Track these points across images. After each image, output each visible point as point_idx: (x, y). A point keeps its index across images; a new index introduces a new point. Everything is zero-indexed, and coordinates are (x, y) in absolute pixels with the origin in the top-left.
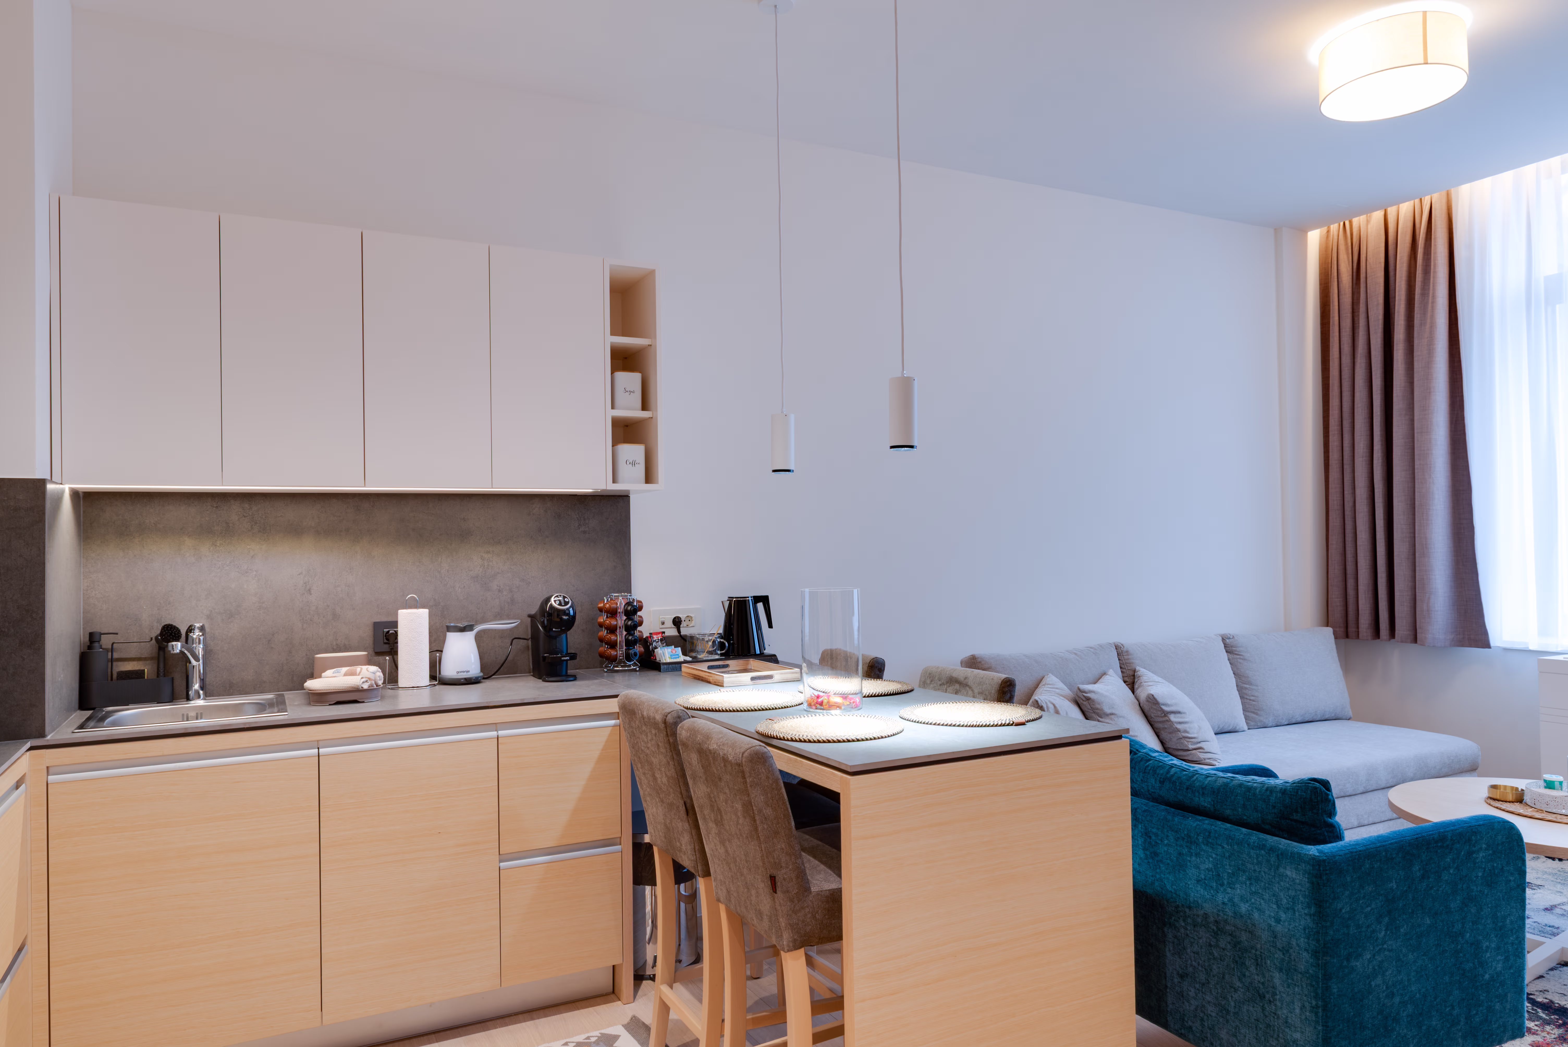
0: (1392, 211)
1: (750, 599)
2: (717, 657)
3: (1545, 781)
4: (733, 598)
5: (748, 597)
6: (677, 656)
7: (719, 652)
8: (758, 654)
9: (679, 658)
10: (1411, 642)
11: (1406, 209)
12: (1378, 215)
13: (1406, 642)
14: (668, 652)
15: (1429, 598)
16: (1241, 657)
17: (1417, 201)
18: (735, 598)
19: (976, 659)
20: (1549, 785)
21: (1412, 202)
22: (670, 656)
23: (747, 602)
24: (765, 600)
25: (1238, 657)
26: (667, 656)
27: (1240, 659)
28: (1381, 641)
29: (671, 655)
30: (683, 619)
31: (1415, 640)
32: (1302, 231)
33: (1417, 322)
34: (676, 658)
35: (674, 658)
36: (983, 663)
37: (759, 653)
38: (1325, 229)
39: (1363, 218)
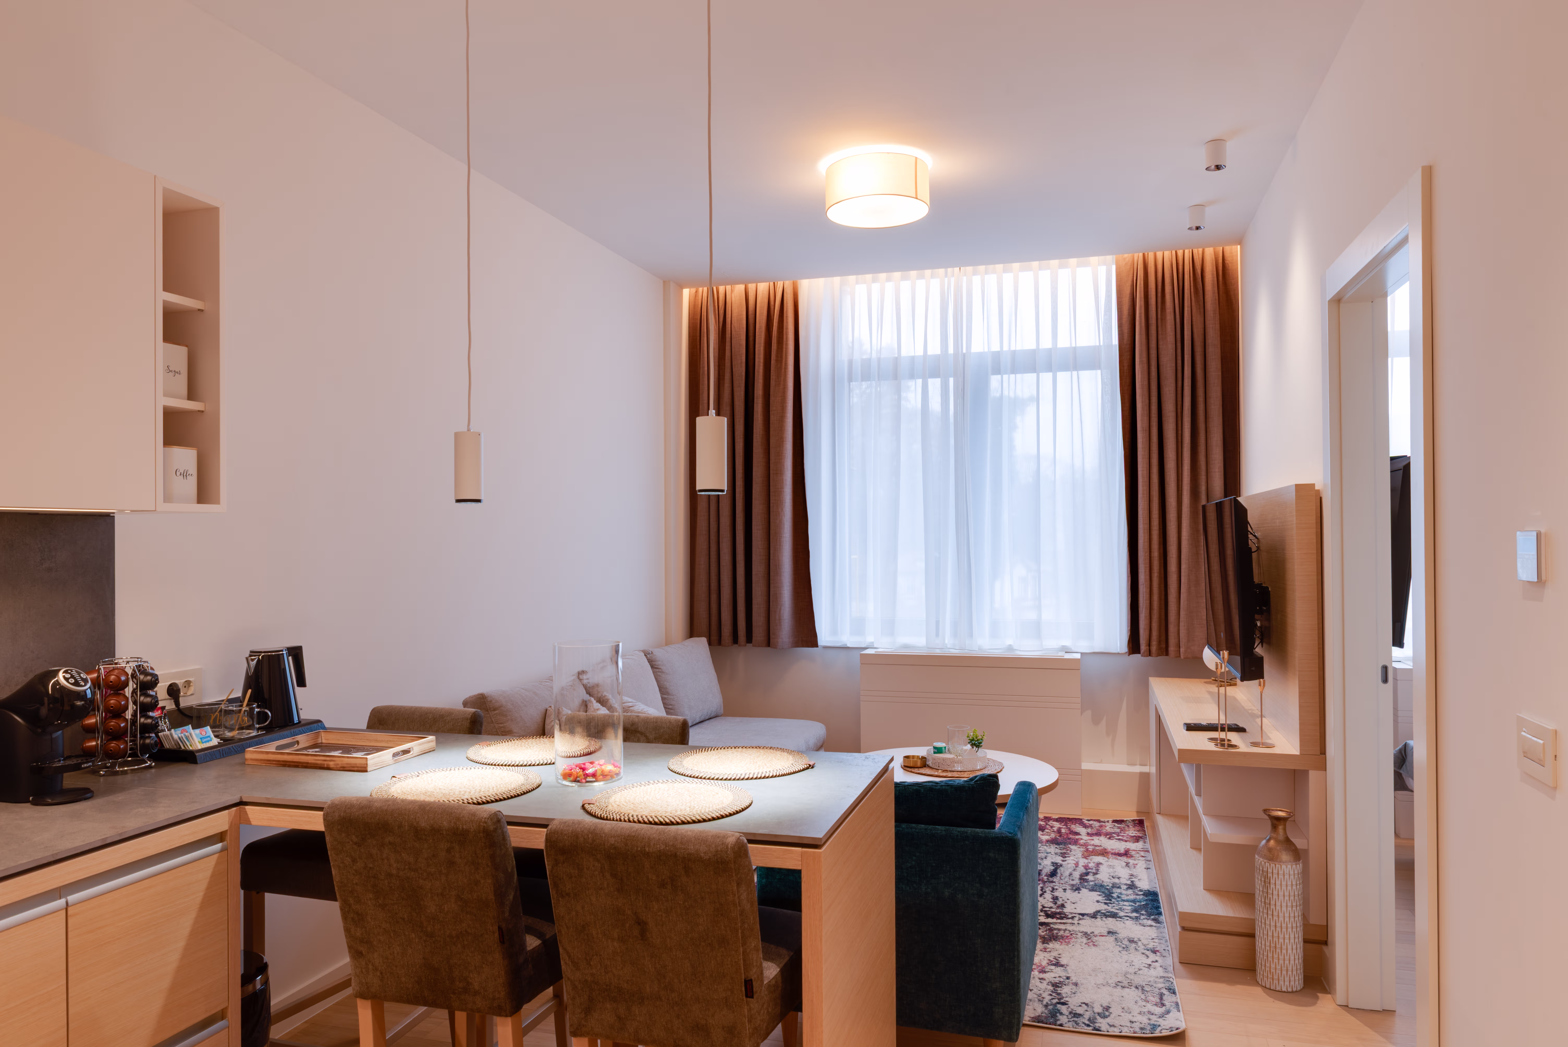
0: (752, 287)
1: (284, 652)
2: (254, 733)
3: (935, 748)
4: (261, 652)
5: (282, 651)
6: (209, 739)
7: (257, 726)
8: (297, 723)
9: (211, 740)
10: (766, 646)
11: (763, 287)
12: (740, 288)
13: (762, 647)
14: (195, 734)
15: (780, 609)
16: (660, 670)
17: (772, 284)
18: (264, 652)
19: (486, 698)
20: (938, 750)
21: (768, 283)
22: (200, 740)
23: (281, 656)
24: (296, 653)
25: (658, 670)
26: (196, 740)
27: (659, 672)
28: (739, 646)
29: (201, 738)
30: (180, 686)
31: (768, 644)
32: (681, 287)
33: (773, 383)
34: (208, 741)
35: (206, 742)
36: (493, 701)
38: (694, 290)
39: (728, 287)
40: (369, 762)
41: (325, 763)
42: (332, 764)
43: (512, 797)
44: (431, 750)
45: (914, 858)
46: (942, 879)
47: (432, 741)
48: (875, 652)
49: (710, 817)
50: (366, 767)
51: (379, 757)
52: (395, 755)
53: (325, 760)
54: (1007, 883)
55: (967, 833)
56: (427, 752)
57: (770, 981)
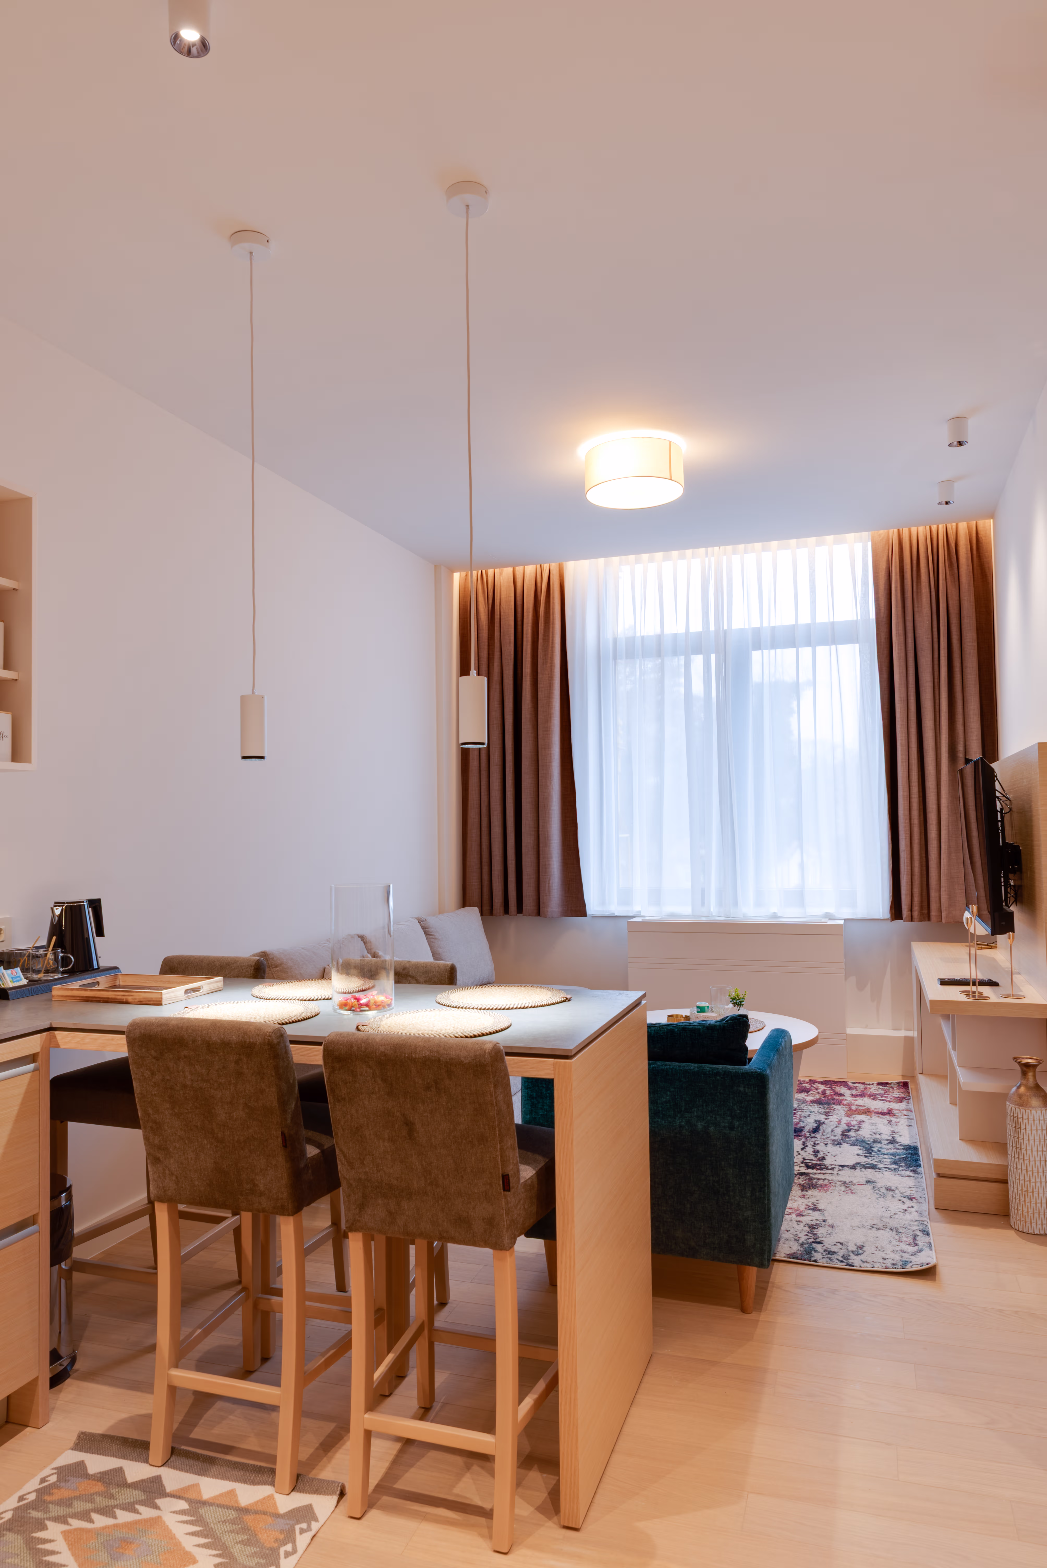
0: (519, 570)
1: (85, 903)
2: (59, 976)
3: (698, 1007)
4: (64, 903)
5: (83, 902)
6: (19, 979)
7: (61, 969)
8: (96, 969)
9: (21, 980)
10: (536, 916)
11: (530, 570)
12: (508, 571)
13: (532, 916)
14: (7, 973)
15: (549, 880)
16: (433, 937)
17: (538, 566)
18: (67, 903)
19: (268, 955)
20: (701, 1010)
21: (535, 566)
22: (11, 979)
23: (82, 907)
24: (95, 905)
25: (431, 937)
26: (8, 979)
27: (433, 938)
28: (510, 916)
29: (12, 978)
31: (538, 913)
32: (452, 571)
33: (540, 661)
34: (18, 981)
35: (16, 981)
36: (275, 959)
37: (97, 967)
38: (464, 574)
39: (497, 570)
40: (164, 997)
41: (124, 997)
42: (130, 999)
43: (293, 1022)
44: (219, 989)
45: (669, 1093)
46: (695, 1113)
47: (220, 981)
48: (642, 920)
49: (471, 1035)
50: (161, 1001)
51: (173, 992)
52: (187, 992)
53: (124, 996)
54: (756, 1116)
55: (718, 1068)
56: (215, 991)
57: (526, 1181)
